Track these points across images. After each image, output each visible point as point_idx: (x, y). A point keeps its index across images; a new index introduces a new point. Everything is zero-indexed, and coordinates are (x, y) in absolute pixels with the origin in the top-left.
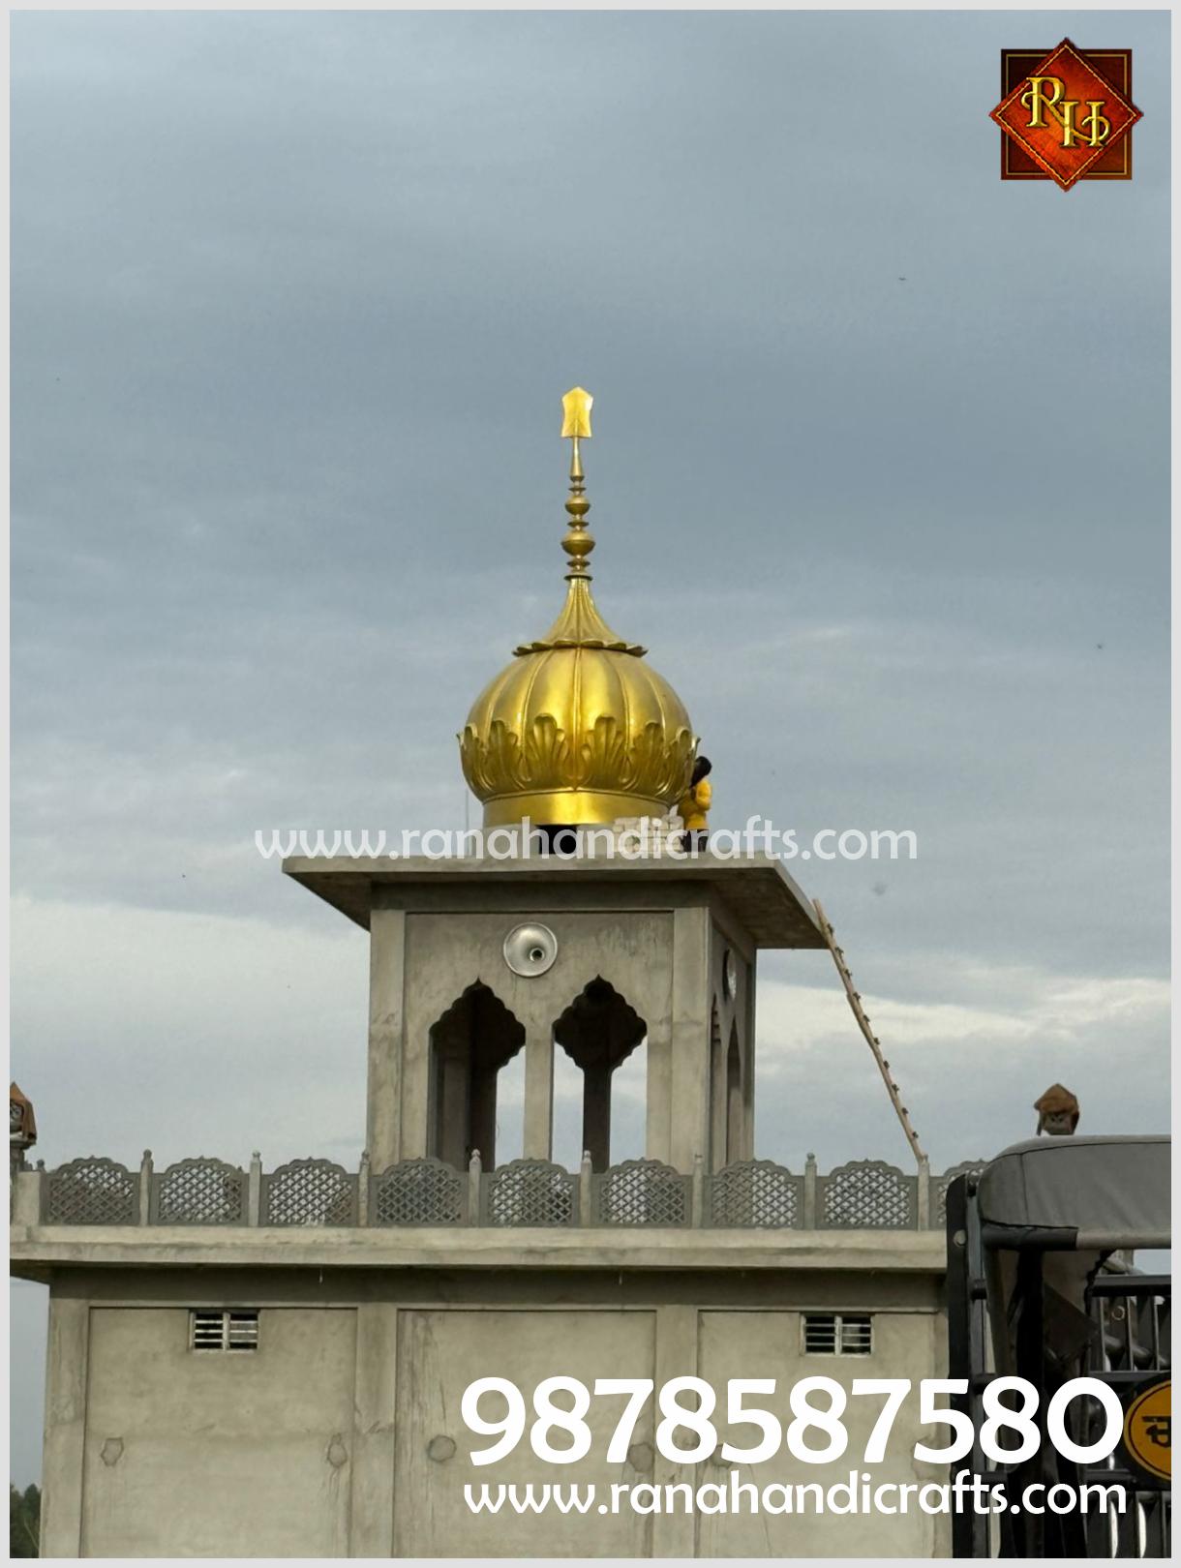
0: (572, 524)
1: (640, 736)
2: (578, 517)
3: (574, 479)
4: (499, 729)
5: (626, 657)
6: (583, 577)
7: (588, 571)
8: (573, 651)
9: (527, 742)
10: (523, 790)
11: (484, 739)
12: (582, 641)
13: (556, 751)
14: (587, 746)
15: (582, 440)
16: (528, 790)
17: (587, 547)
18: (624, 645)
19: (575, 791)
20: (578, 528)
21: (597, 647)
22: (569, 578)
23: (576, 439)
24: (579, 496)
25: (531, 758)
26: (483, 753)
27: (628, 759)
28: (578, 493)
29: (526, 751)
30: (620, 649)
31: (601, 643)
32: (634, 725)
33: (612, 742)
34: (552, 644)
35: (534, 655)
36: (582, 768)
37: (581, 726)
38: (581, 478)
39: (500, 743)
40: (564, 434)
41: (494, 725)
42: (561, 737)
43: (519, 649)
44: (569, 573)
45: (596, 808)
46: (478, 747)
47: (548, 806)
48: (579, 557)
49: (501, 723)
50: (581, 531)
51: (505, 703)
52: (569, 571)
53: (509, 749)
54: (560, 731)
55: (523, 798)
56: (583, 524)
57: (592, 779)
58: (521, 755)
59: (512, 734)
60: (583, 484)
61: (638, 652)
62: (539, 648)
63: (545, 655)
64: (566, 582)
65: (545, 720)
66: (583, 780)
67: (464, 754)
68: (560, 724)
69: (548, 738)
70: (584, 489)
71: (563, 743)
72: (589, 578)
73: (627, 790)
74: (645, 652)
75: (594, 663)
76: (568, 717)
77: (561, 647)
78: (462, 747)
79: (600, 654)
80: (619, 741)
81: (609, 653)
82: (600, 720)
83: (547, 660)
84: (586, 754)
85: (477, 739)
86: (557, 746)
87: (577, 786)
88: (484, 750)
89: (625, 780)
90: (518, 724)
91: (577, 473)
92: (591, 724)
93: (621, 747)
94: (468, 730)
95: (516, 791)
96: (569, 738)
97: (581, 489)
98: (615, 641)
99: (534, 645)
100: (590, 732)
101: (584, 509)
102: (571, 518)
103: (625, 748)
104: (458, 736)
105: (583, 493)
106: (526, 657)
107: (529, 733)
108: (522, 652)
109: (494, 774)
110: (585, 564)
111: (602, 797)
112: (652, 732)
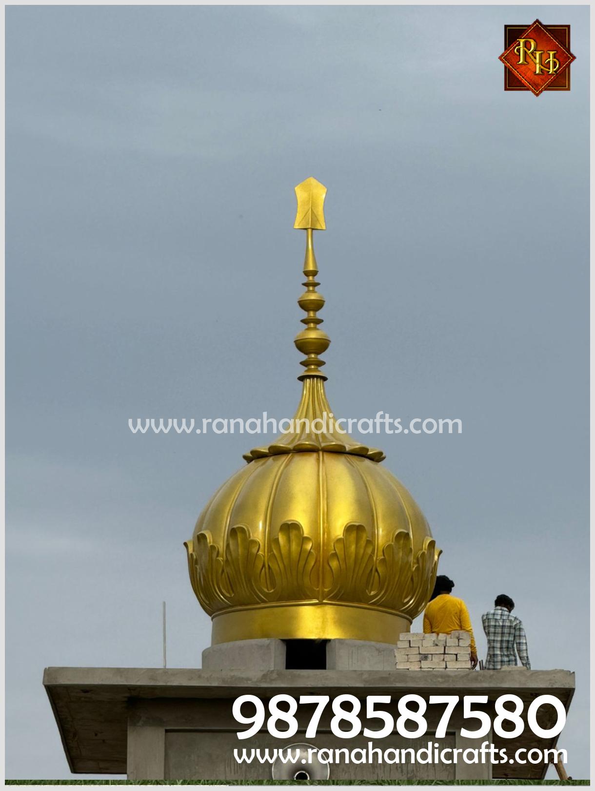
0: (305, 321)
1: (389, 546)
2: (312, 314)
3: (307, 273)
4: (239, 535)
5: (367, 462)
6: (317, 377)
7: (322, 371)
8: (315, 455)
9: (270, 550)
10: (264, 602)
11: (221, 546)
12: (323, 445)
13: (302, 563)
14: (335, 555)
15: (314, 231)
16: (270, 602)
17: (322, 346)
18: (367, 450)
19: (321, 604)
20: (312, 325)
21: (338, 451)
22: (302, 379)
23: (310, 231)
24: (314, 291)
25: (274, 567)
26: (218, 561)
27: (377, 570)
28: (311, 288)
29: (269, 559)
30: (361, 454)
31: (344, 447)
32: (382, 534)
33: (362, 551)
34: (291, 447)
35: (270, 460)
36: (329, 580)
37: (329, 533)
38: (314, 273)
39: (240, 550)
40: (296, 226)
41: (233, 532)
42: (309, 546)
43: (252, 452)
44: (302, 373)
45: (341, 623)
46: (214, 555)
47: (292, 620)
48: (313, 356)
49: (242, 530)
50: (315, 329)
51: (240, 510)
52: (302, 371)
53: (250, 559)
54: (307, 539)
55: (264, 611)
56: (318, 321)
57: (339, 591)
58: (264, 566)
59: (254, 542)
60: (317, 279)
61: (377, 458)
62: (277, 452)
63: (284, 459)
64: (301, 383)
65: (292, 528)
66: (330, 592)
67: (193, 563)
68: (306, 531)
69: (294, 547)
70: (318, 284)
71: (310, 552)
72: (324, 379)
73: (373, 604)
74: (384, 458)
75: (338, 468)
76: (315, 523)
77: (302, 450)
78: (191, 558)
79: (342, 458)
80: (369, 551)
81: (350, 457)
82: (349, 529)
83: (287, 465)
84: (334, 564)
85: (213, 547)
86: (304, 555)
87: (324, 599)
88: (220, 559)
89: (373, 593)
90: (259, 531)
91: (311, 268)
92: (338, 531)
93: (371, 557)
94: (201, 538)
95: (258, 603)
96: (317, 547)
97: (315, 285)
98: (357, 445)
99: (271, 448)
100: (339, 540)
101: (318, 305)
102: (304, 315)
103: (375, 558)
104: (185, 544)
105: (316, 288)
106: (262, 461)
107: (273, 541)
108: (256, 456)
109: (231, 585)
110: (320, 364)
111: (349, 612)
112: (402, 542)
